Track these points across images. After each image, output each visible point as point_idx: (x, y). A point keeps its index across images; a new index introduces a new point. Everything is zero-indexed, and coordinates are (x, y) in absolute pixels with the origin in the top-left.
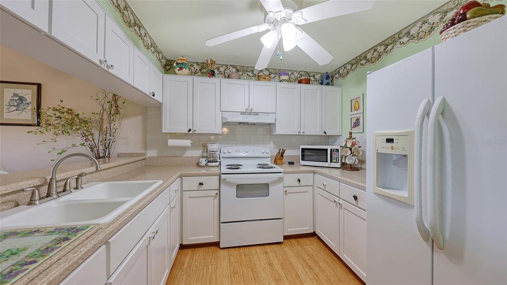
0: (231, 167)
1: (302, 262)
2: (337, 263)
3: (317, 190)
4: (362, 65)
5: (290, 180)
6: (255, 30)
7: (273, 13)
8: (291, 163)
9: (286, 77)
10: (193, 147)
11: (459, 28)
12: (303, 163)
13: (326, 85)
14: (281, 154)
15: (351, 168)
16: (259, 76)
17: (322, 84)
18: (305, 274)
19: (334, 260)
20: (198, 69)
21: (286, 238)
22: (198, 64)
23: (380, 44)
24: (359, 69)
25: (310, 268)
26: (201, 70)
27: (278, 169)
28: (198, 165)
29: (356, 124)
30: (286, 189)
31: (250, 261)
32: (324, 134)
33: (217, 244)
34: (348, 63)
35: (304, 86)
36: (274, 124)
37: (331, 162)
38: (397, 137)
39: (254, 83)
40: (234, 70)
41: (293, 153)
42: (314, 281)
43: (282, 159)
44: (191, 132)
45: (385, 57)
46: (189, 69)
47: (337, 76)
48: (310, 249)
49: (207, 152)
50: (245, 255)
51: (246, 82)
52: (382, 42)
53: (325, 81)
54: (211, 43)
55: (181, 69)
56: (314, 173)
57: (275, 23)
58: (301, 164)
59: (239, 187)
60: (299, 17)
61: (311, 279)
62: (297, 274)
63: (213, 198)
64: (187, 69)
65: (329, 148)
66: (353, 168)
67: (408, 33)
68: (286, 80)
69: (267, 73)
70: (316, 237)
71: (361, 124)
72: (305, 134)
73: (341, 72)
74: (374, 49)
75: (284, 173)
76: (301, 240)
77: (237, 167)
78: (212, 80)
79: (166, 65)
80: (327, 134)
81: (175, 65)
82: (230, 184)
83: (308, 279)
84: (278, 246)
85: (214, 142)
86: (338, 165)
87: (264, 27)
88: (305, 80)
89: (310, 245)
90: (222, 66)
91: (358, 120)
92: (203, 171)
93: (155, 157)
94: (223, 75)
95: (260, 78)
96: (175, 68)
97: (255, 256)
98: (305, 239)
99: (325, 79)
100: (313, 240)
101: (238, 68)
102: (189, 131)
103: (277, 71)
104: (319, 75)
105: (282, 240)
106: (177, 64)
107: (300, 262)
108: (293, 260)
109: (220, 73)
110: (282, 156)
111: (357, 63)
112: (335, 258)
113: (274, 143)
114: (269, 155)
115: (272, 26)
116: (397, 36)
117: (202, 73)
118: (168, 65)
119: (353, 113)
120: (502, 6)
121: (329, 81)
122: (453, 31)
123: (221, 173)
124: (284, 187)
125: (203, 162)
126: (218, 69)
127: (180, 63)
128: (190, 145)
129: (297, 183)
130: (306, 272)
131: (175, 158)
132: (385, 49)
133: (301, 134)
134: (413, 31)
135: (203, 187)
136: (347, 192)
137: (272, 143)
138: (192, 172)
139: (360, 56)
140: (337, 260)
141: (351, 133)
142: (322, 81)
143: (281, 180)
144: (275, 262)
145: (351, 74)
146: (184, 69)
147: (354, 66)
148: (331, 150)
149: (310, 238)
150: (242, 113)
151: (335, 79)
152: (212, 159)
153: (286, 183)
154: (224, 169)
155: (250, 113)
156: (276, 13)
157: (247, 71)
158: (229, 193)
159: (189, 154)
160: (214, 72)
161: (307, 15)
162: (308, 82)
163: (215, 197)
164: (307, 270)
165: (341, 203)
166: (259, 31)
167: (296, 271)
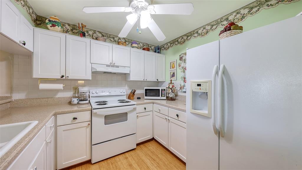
0: (100, 103)
1: (149, 158)
2: (167, 153)
3: (155, 113)
4: (176, 44)
5: (140, 108)
6: (122, 9)
7: (137, 2)
8: (139, 98)
9: (136, 45)
10: (65, 89)
11: (228, 33)
12: (146, 97)
13: (158, 53)
14: (133, 93)
15: (171, 99)
16: (119, 42)
17: (155, 52)
18: (152, 165)
19: (166, 152)
20: (69, 29)
21: (138, 145)
22: (69, 25)
23: (185, 35)
24: (174, 46)
25: (154, 160)
26: (72, 30)
27: (132, 102)
28: (70, 103)
29: (173, 75)
30: (137, 115)
31: (116, 167)
32: (157, 81)
33: (89, 162)
34: (169, 42)
35: (146, 52)
36: (129, 74)
37: (161, 96)
38: (202, 83)
39: (115, 46)
40: (100, 35)
41: (140, 92)
42: (158, 168)
43: (134, 96)
44: (64, 78)
45: (187, 42)
46: (62, 27)
47: (163, 49)
48: (152, 148)
49: (78, 93)
50: (112, 164)
51: (110, 45)
52: (186, 34)
53: (157, 51)
54: (89, 11)
55: (53, 26)
56: (153, 103)
57: (136, 9)
58: (145, 98)
59: (106, 117)
60: (152, 9)
61: (156, 167)
62: (147, 166)
63: (86, 128)
64: (60, 27)
65: (160, 88)
66: (172, 99)
67: (197, 32)
68: (136, 47)
69: (124, 41)
70: (154, 140)
71: (176, 75)
72: (147, 80)
73: (165, 47)
74: (182, 37)
75: (137, 105)
76: (146, 144)
77: (104, 103)
78: (83, 39)
79: (36, 20)
80: (159, 81)
81: (47, 21)
82: (99, 116)
83: (154, 167)
84: (133, 151)
85: (83, 86)
86: (165, 98)
87: (129, 9)
88: (147, 48)
89: (152, 146)
90: (90, 31)
91: (174, 73)
92: (75, 108)
93: (23, 100)
94: (91, 37)
95: (120, 43)
96: (47, 24)
97: (119, 163)
98: (148, 143)
99: (157, 49)
100: (153, 143)
101: (103, 34)
102: (61, 77)
103: (130, 41)
104: (154, 47)
105: (135, 147)
106: (50, 21)
107: (148, 158)
108: (144, 158)
109: (89, 35)
110: (134, 94)
111: (173, 43)
112: (166, 151)
113: (128, 86)
114: (125, 94)
115: (134, 10)
116: (192, 33)
117: (73, 32)
118: (39, 21)
119: (171, 70)
120: (242, 27)
121: (159, 51)
122: (226, 34)
123: (93, 108)
124: (137, 113)
125: (75, 101)
126: (88, 32)
127: (53, 21)
128: (62, 88)
129: (144, 111)
130: (152, 164)
131: (46, 99)
132: (187, 38)
133: (145, 80)
134: (200, 32)
135: (77, 121)
136: (173, 113)
137: (126, 86)
138: (66, 110)
139: (175, 39)
140: (167, 152)
141: (171, 81)
142: (156, 50)
143: (135, 109)
144: (133, 162)
145: (170, 48)
146: (57, 26)
147: (172, 45)
148: (161, 89)
149: (151, 142)
150: (107, 66)
151: (162, 50)
152: (83, 99)
153: (137, 111)
154: (95, 106)
155: (113, 66)
156: (139, 2)
157: (110, 37)
158: (99, 122)
159: (60, 95)
160: (85, 34)
161: (157, 9)
162: (148, 50)
163: (87, 127)
164: (153, 162)
165: (169, 119)
166: (125, 11)
167: (147, 165)
